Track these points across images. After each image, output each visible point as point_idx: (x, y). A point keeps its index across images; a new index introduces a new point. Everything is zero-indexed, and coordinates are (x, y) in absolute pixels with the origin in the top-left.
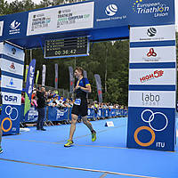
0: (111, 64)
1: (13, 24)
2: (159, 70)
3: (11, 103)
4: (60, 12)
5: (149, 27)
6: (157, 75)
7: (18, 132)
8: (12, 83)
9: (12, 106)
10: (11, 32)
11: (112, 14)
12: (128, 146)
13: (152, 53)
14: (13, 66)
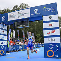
0: (37, 29)
1: (3, 17)
2: (54, 30)
3: (3, 44)
4: (19, 12)
6: (53, 32)
7: (6, 55)
8: (3, 38)
9: (4, 45)
10: (2, 20)
11: (36, 12)
12: (45, 58)
14: (3, 32)
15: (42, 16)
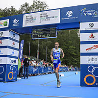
4: (41, 15)
5: (90, 23)
6: (95, 47)
8: (13, 53)
9: (14, 65)
10: (13, 25)
11: (70, 16)
12: (81, 86)
13: (92, 36)
14: (14, 44)
15: (79, 22)
